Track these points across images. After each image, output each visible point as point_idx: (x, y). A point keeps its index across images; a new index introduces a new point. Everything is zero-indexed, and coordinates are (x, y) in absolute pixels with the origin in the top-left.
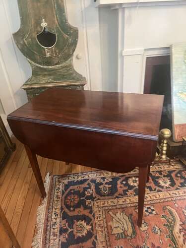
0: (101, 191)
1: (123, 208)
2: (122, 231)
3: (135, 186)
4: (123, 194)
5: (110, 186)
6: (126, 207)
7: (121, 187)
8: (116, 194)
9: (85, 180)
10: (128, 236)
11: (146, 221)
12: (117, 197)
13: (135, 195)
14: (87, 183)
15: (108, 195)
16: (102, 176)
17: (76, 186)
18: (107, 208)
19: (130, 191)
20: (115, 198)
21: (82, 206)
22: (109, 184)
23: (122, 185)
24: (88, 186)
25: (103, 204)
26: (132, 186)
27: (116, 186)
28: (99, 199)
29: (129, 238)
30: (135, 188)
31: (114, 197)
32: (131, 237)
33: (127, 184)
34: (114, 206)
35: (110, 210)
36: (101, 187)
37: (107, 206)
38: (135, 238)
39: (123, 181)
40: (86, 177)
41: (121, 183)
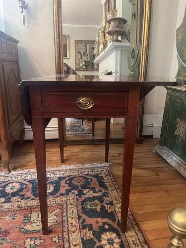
0: (90, 201)
1: (62, 223)
2: (32, 220)
3: (100, 241)
4: (84, 224)
5: (99, 210)
6: (63, 226)
7: (97, 222)
8: (84, 217)
9: (106, 188)
10: (25, 225)
11: (37, 247)
12: (79, 217)
13: (82, 239)
14: (102, 189)
15: (83, 208)
16: (114, 202)
17: (96, 182)
18: (65, 207)
19: (89, 235)
20: (78, 215)
22: (101, 209)
23: (101, 224)
24: (97, 190)
25: (71, 204)
26: (101, 237)
27: (100, 217)
28: (78, 200)
29: (22, 226)
30: (96, 240)
31: (81, 215)
32: (23, 228)
33: (102, 230)
34: (67, 214)
35: (62, 210)
36: (97, 202)
37: (67, 207)
38: (20, 232)
39: (108, 225)
40: (110, 189)
41: (104, 224)
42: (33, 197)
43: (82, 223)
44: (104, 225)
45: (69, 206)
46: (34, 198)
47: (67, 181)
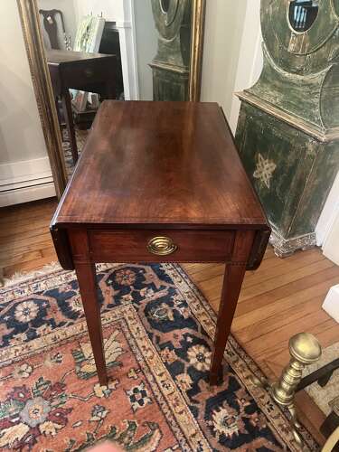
0: (156, 308)
1: (131, 350)
2: (87, 357)
3: (188, 361)
4: (160, 343)
5: (172, 319)
6: (135, 354)
7: (176, 336)
8: (156, 333)
9: (169, 280)
10: (81, 367)
11: (114, 392)
12: (150, 336)
13: (165, 364)
14: (164, 283)
15: (149, 320)
16: (188, 301)
17: (152, 273)
18: (123, 324)
19: (173, 356)
20: (147, 332)
21: (118, 292)
22: (174, 316)
23: (181, 338)
24: (158, 287)
25: (130, 318)
26: (187, 355)
27: (177, 328)
28: (137, 310)
29: (78, 369)
30: (183, 361)
31: (151, 331)
32: (80, 372)
33: (186, 346)
34: (131, 335)
35: (121, 330)
36: (164, 305)
37: (127, 324)
38: (79, 378)
39: (191, 336)
40: (175, 280)
41: (185, 336)
42: (70, 321)
43: (158, 343)
44: (186, 339)
45: (129, 322)
46: (72, 321)
47: (108, 280)
